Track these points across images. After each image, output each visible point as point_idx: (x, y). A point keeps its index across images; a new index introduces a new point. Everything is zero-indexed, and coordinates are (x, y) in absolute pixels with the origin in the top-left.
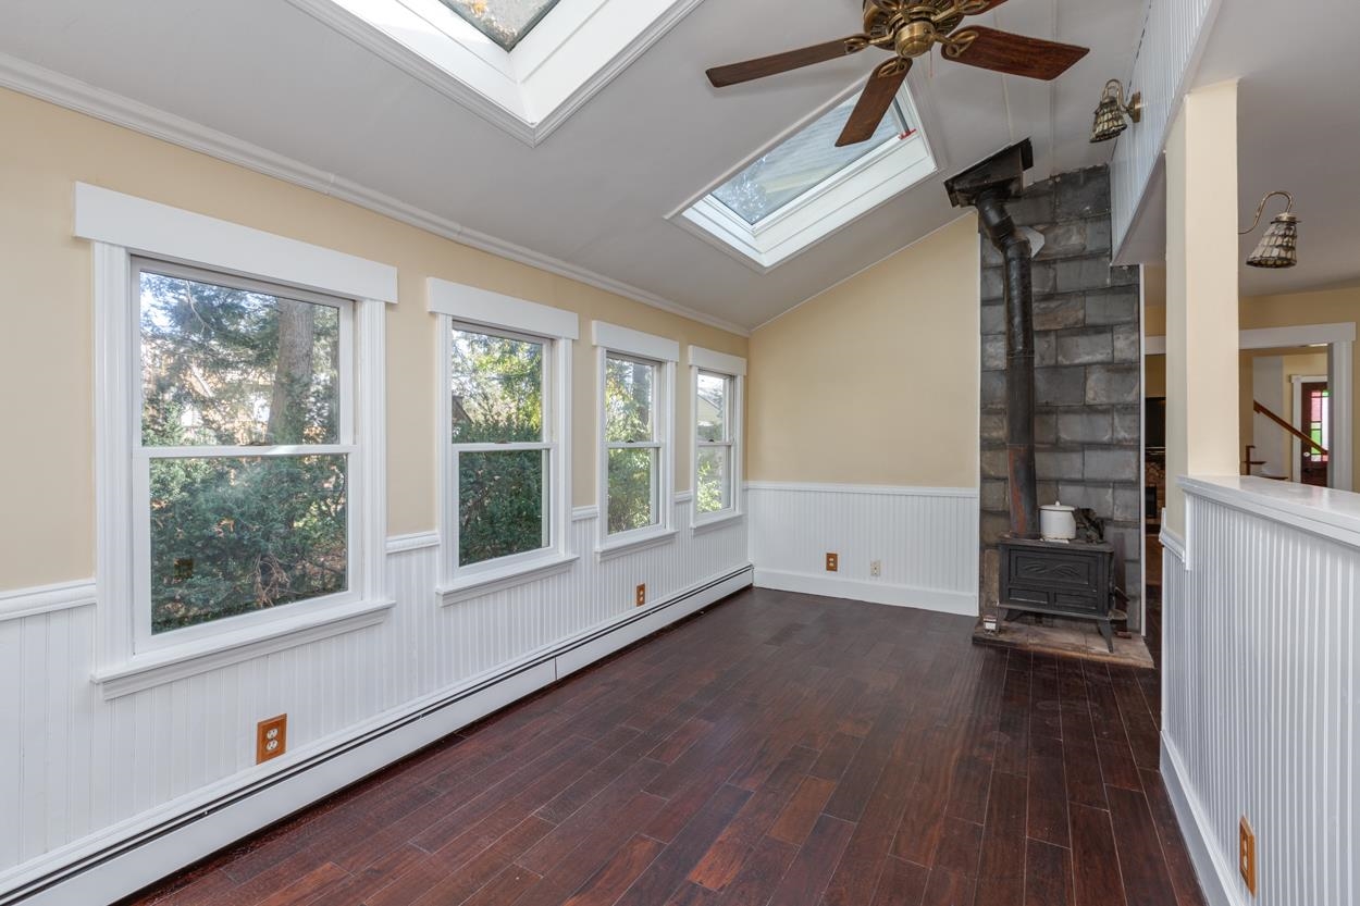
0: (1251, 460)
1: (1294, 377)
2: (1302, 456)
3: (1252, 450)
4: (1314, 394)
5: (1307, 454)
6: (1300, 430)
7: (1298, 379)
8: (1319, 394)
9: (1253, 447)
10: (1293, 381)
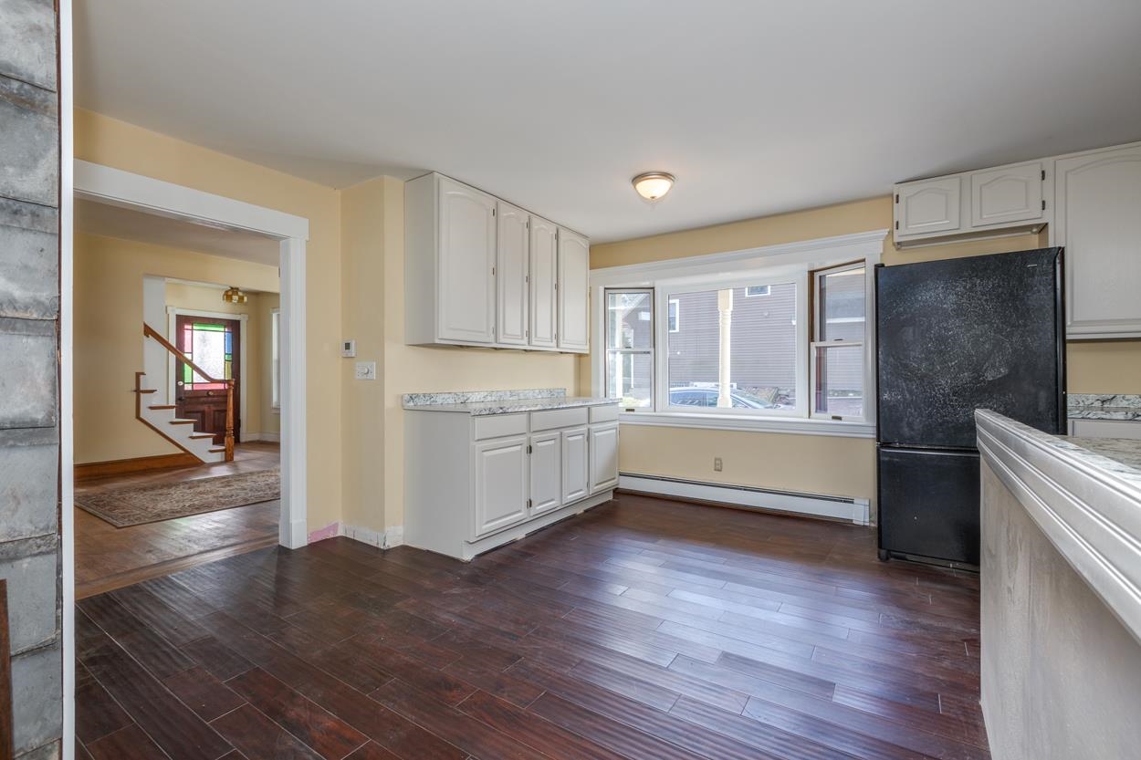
0: (141, 389)
1: (169, 308)
2: (177, 384)
3: (142, 377)
4: (186, 327)
5: (181, 383)
6: (174, 346)
7: (173, 311)
8: (190, 327)
9: (143, 374)
10: (169, 312)
